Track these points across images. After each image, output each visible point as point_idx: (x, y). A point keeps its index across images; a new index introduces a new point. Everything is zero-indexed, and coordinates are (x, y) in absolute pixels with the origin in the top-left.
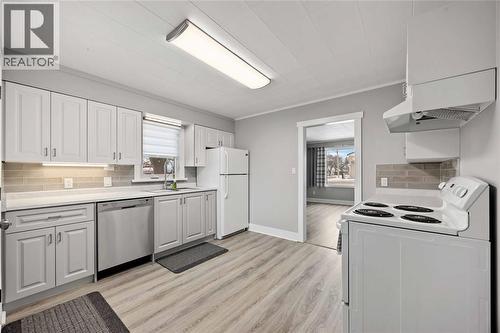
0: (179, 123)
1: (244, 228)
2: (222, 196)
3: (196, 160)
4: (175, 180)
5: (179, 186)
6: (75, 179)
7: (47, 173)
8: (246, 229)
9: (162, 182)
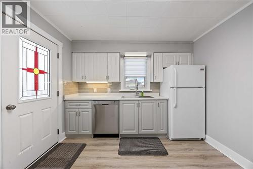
0: (145, 54)
1: (200, 137)
2: (172, 105)
3: (154, 77)
4: (142, 91)
5: (145, 94)
6: (97, 89)
7: (90, 86)
8: (202, 139)
9: (135, 92)
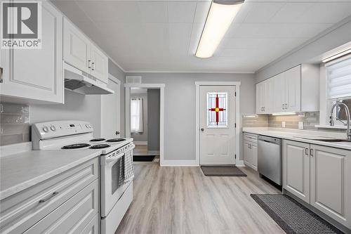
6: (286, 122)
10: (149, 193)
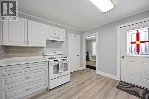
10: (78, 81)
